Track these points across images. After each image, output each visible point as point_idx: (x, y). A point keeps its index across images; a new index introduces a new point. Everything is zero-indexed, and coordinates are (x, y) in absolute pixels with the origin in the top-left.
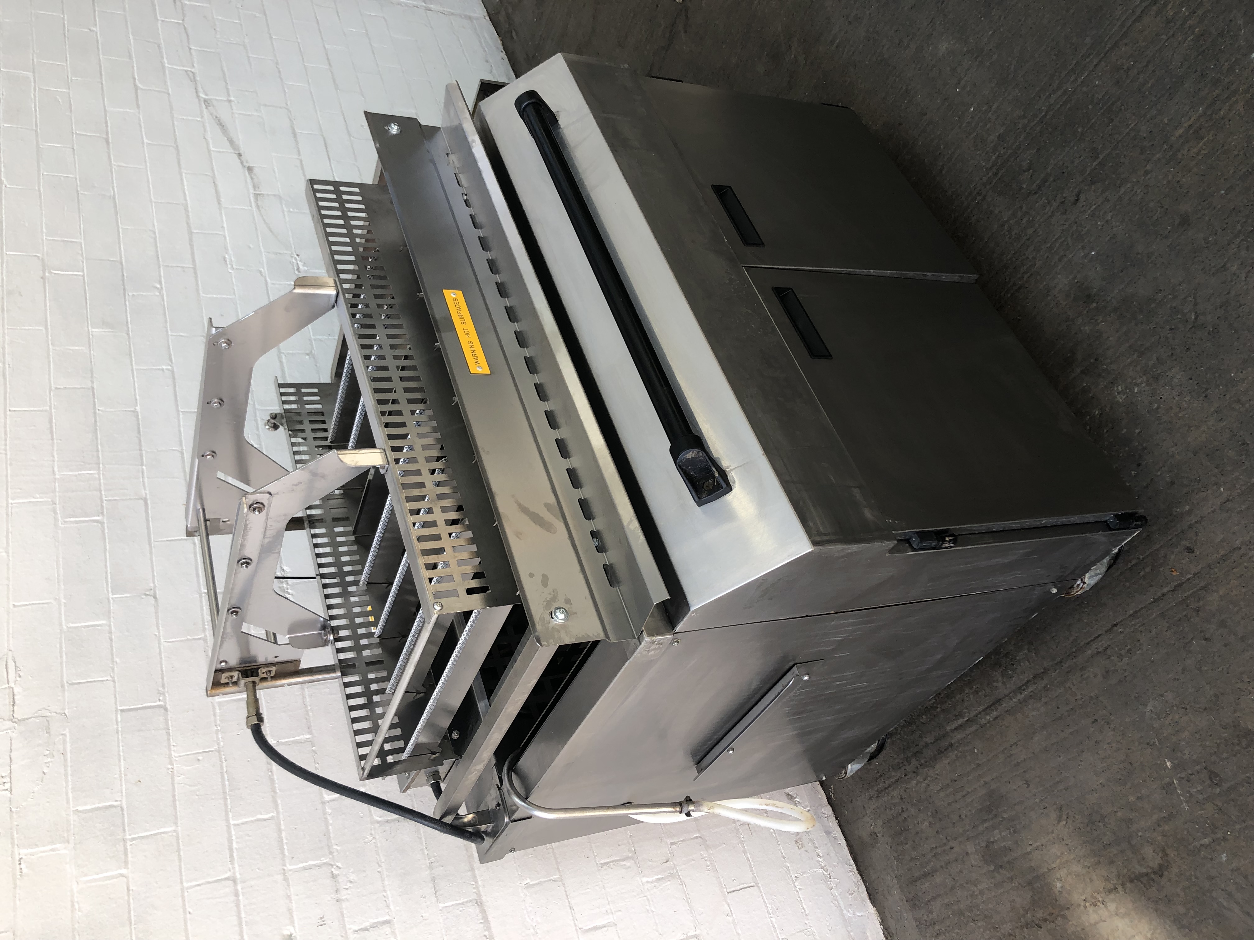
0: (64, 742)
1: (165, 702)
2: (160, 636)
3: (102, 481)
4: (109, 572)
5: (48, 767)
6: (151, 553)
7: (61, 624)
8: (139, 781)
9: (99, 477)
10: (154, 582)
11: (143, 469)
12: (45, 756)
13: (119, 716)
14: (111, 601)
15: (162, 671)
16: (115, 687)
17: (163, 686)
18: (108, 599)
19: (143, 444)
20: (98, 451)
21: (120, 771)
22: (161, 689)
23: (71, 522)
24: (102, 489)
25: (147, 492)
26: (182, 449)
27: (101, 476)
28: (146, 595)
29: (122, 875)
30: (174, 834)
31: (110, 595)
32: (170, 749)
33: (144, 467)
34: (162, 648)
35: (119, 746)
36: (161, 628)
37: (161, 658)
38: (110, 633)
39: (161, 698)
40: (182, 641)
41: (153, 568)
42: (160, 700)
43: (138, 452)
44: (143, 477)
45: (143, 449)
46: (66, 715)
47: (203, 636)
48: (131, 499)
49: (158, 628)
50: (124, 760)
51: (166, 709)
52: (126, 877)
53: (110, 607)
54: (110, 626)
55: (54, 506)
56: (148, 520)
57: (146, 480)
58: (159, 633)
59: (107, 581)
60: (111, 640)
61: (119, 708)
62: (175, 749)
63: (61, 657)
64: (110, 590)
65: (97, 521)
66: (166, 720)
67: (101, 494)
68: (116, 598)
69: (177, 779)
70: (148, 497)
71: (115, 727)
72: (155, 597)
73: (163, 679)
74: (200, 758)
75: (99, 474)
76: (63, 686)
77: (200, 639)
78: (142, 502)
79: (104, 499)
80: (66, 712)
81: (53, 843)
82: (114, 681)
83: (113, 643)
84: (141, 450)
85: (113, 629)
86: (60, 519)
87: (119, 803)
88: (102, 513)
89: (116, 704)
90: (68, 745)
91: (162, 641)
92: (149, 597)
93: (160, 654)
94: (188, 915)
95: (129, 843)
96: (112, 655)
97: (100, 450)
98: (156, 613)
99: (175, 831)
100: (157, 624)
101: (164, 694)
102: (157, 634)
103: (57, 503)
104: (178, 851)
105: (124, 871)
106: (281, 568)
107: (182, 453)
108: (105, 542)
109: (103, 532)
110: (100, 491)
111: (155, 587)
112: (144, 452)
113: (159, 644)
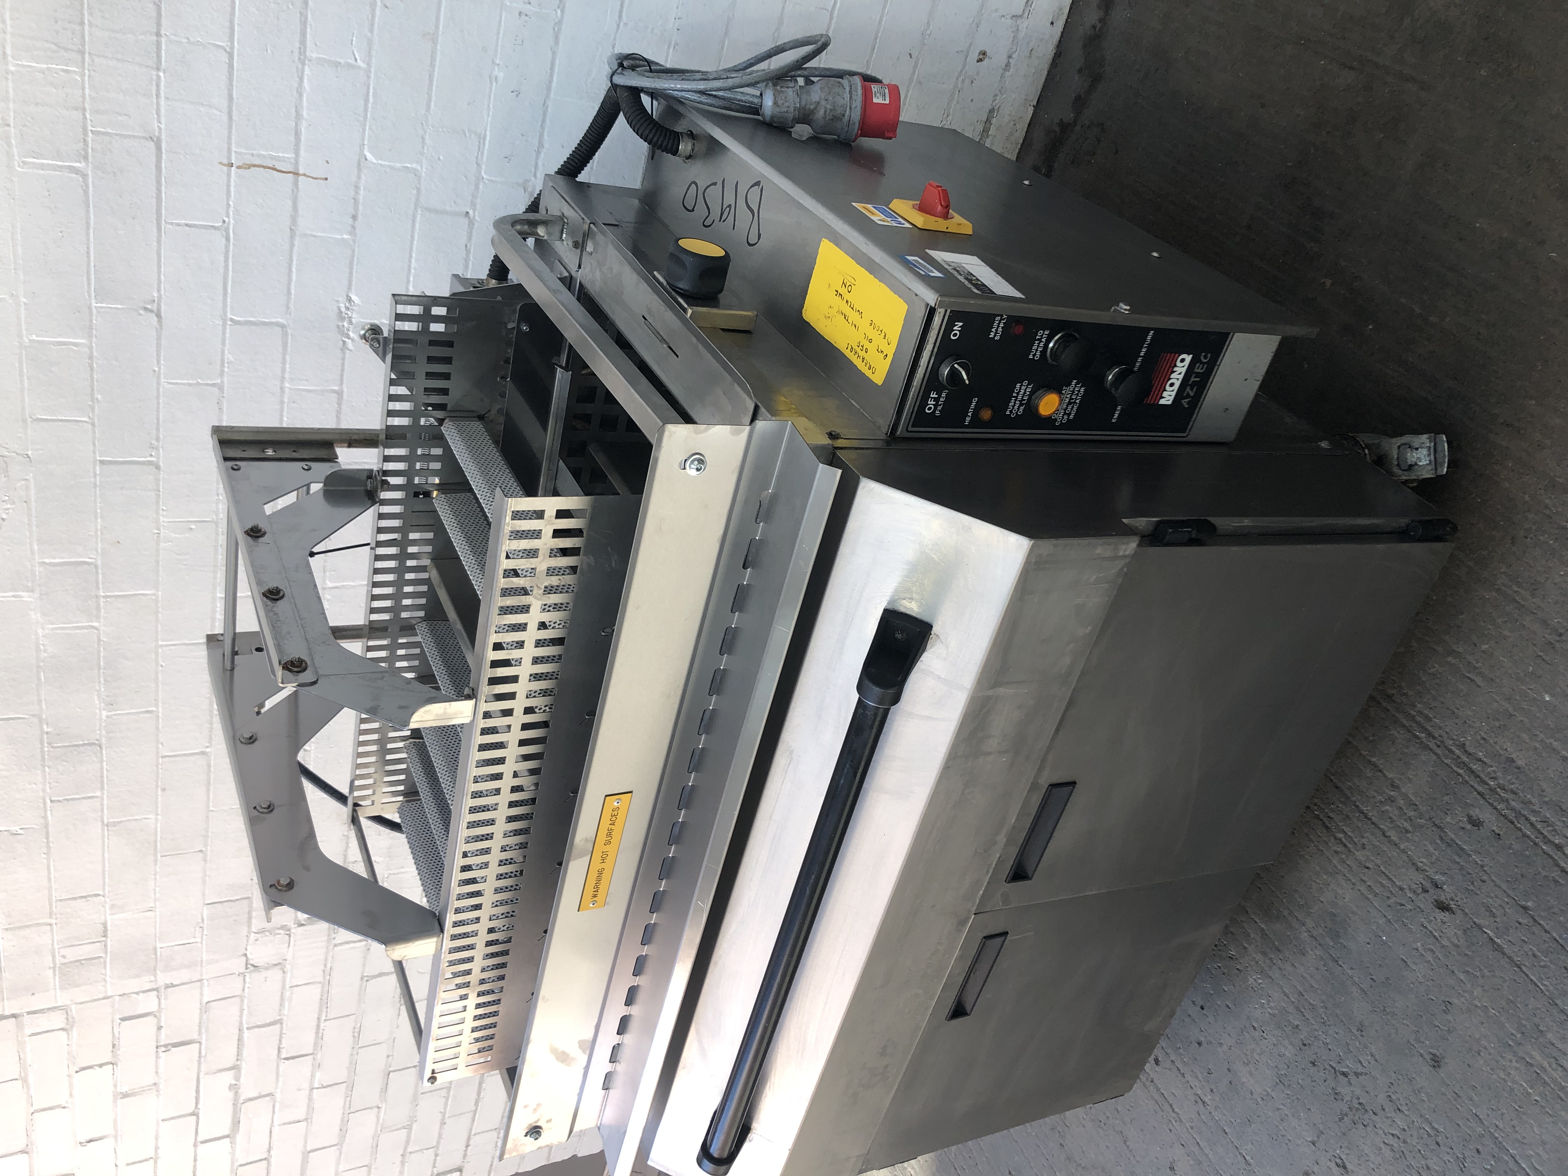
0: (27, 488)
1: (158, 458)
2: (159, 373)
3: (87, 91)
4: (92, 264)
5: (7, 514)
6: (159, 241)
7: (20, 336)
8: (118, 542)
9: (83, 81)
10: (159, 291)
11: (158, 77)
12: (3, 501)
13: (98, 468)
14: (94, 311)
15: (158, 420)
16: (94, 432)
17: (158, 439)
18: (90, 308)
19: (164, 21)
20: (82, 23)
21: (97, 530)
22: (154, 442)
23: (35, 166)
24: (87, 107)
25: (163, 126)
26: (232, 47)
27: (86, 78)
28: (146, 309)
29: (93, 627)
30: (154, 597)
31: (93, 301)
32: (157, 512)
33: (161, 74)
34: (161, 389)
35: (95, 502)
36: (162, 362)
37: (158, 403)
38: (91, 357)
39: (153, 454)
40: (190, 385)
41: (159, 267)
42: (151, 455)
43: (155, 38)
44: (158, 95)
45: (163, 32)
46: (29, 457)
47: (219, 381)
48: (134, 136)
49: (158, 362)
50: (102, 518)
51: (158, 467)
52: (97, 629)
53: (91, 320)
54: (91, 348)
55: (7, 128)
56: (159, 182)
57: (162, 102)
58: (159, 368)
59: (89, 279)
60: (92, 369)
61: (98, 458)
62: (164, 513)
63: (22, 382)
64: (93, 294)
65: (76, 171)
66: (157, 480)
67: (85, 118)
68: (101, 307)
69: (162, 545)
70: (163, 137)
71: (92, 480)
72: (159, 316)
73: (158, 430)
74: (193, 527)
75: (83, 75)
76: (24, 421)
77: (213, 385)
78: (152, 145)
79: (90, 128)
80: (29, 453)
81: (15, 590)
82: (93, 424)
83: (95, 373)
84: (158, 34)
85: (95, 354)
86: (16, 158)
87: (93, 560)
88: (86, 158)
89: (94, 452)
90: (33, 492)
91: (162, 380)
92: (150, 314)
93: (158, 397)
94: (160, 668)
95: (102, 600)
96: (93, 390)
97: (86, 21)
98: (159, 339)
99: (154, 595)
100: (158, 355)
101: (157, 449)
102: (156, 369)
103: (12, 125)
104: (157, 612)
105: (95, 624)
106: (347, 296)
107: (231, 55)
108: (88, 211)
109: (86, 192)
110: (84, 110)
111: (160, 297)
112: (163, 40)
113: (158, 383)
